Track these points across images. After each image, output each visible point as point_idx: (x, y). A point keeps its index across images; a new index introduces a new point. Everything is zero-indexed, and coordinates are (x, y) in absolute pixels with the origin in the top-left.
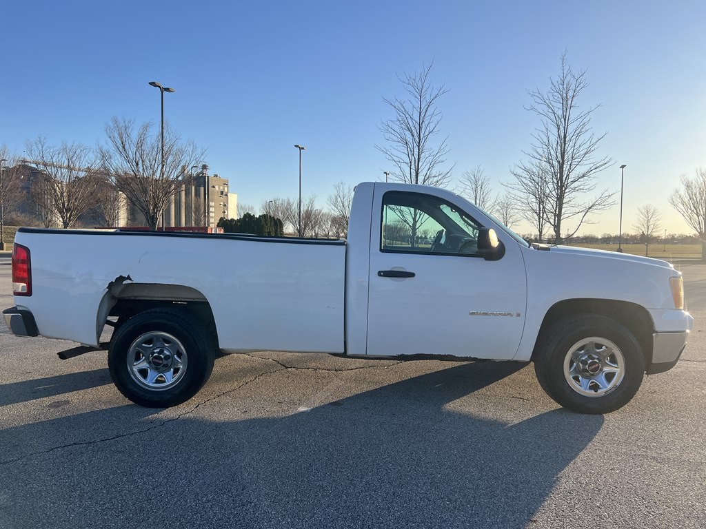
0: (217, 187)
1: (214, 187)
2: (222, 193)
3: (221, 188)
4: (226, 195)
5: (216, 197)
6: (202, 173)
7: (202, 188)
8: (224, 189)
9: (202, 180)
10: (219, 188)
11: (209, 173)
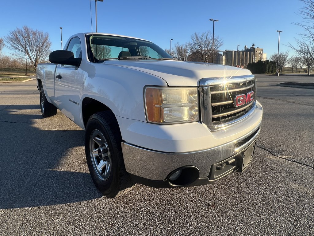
0: (258, 52)
1: (257, 52)
2: (260, 53)
3: (260, 52)
4: (262, 54)
5: (257, 56)
6: (252, 47)
7: (252, 53)
8: (261, 52)
9: (252, 50)
10: (259, 52)
11: (255, 47)
